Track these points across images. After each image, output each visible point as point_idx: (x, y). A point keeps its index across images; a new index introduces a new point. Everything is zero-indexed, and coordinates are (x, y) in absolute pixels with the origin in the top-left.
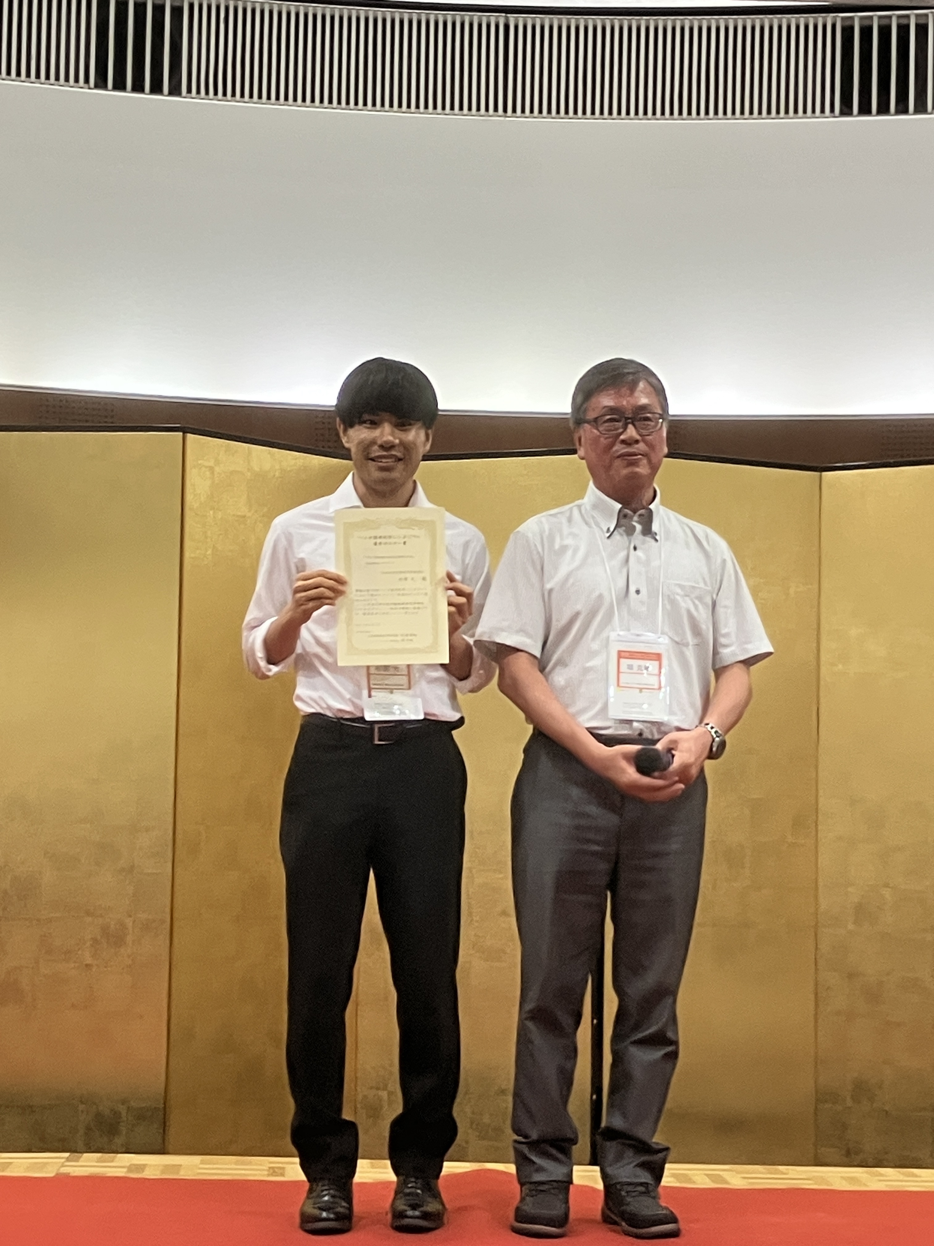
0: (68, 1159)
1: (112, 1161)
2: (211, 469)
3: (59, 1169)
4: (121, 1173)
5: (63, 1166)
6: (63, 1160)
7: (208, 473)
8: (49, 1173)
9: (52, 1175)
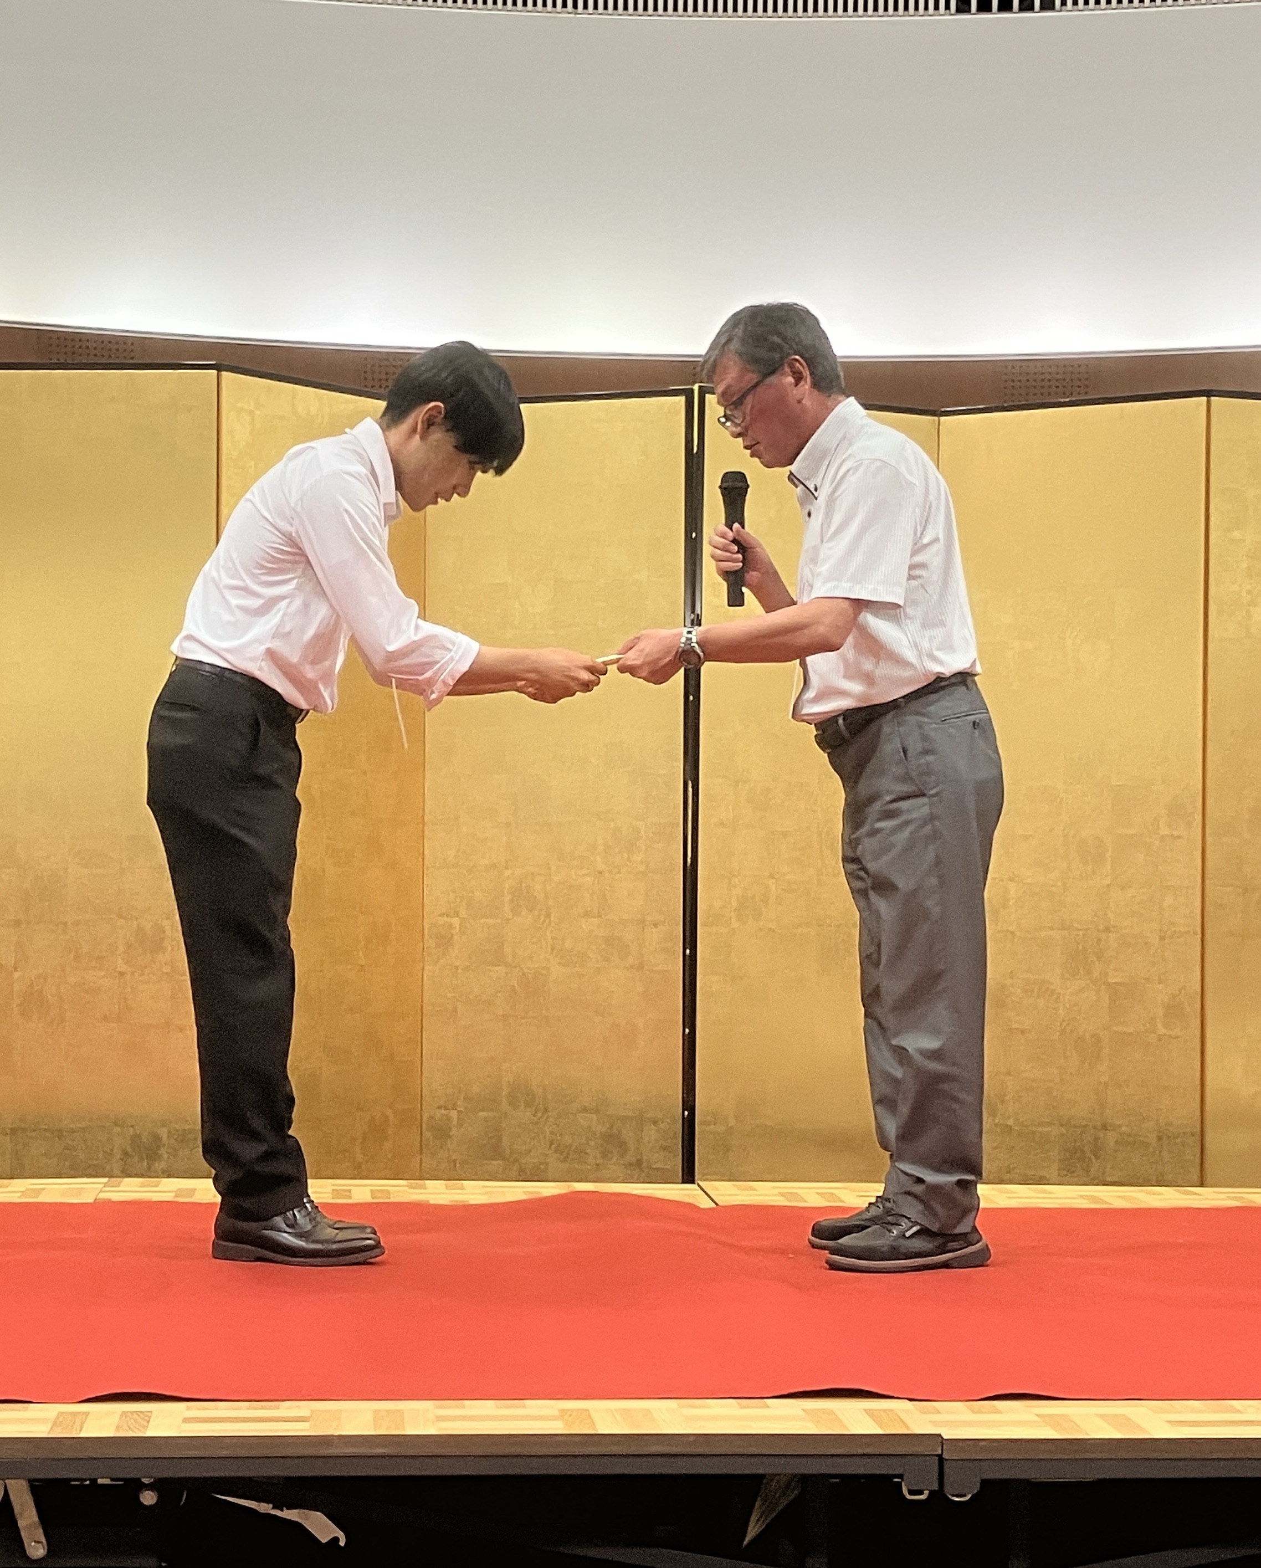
0: (106, 1185)
1: (157, 1186)
2: (251, 413)
3: (98, 1195)
4: (168, 1197)
5: (101, 1191)
6: (102, 1186)
7: (247, 418)
8: (89, 1199)
9: (91, 1200)
